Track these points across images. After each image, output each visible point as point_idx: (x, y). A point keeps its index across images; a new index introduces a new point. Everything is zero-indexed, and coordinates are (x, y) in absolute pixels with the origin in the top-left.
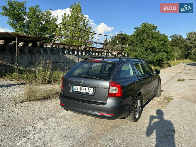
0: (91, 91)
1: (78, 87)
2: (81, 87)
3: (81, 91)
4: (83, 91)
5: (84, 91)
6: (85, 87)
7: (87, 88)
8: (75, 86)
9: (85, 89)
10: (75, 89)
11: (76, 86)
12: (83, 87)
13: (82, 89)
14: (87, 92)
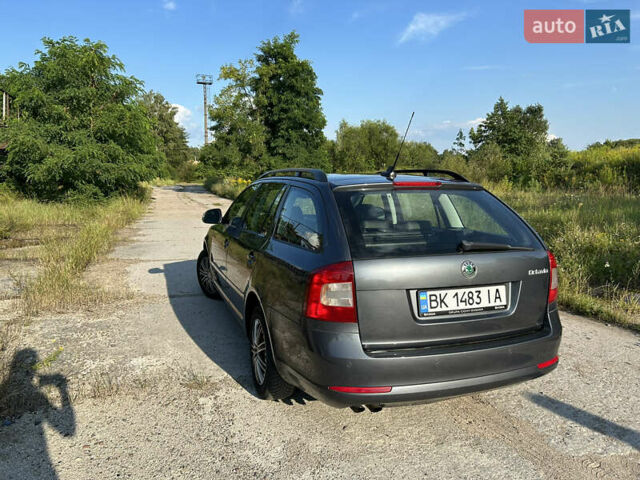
0: (498, 297)
1: (443, 292)
2: (460, 292)
3: (462, 306)
4: (469, 307)
5: (475, 306)
6: (473, 290)
7: (483, 290)
8: (429, 293)
9: (476, 295)
10: (434, 304)
11: (437, 293)
12: (467, 290)
13: (466, 297)
14: (485, 304)
